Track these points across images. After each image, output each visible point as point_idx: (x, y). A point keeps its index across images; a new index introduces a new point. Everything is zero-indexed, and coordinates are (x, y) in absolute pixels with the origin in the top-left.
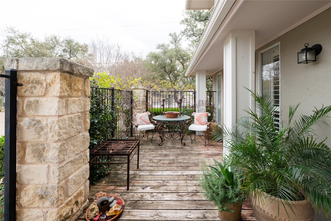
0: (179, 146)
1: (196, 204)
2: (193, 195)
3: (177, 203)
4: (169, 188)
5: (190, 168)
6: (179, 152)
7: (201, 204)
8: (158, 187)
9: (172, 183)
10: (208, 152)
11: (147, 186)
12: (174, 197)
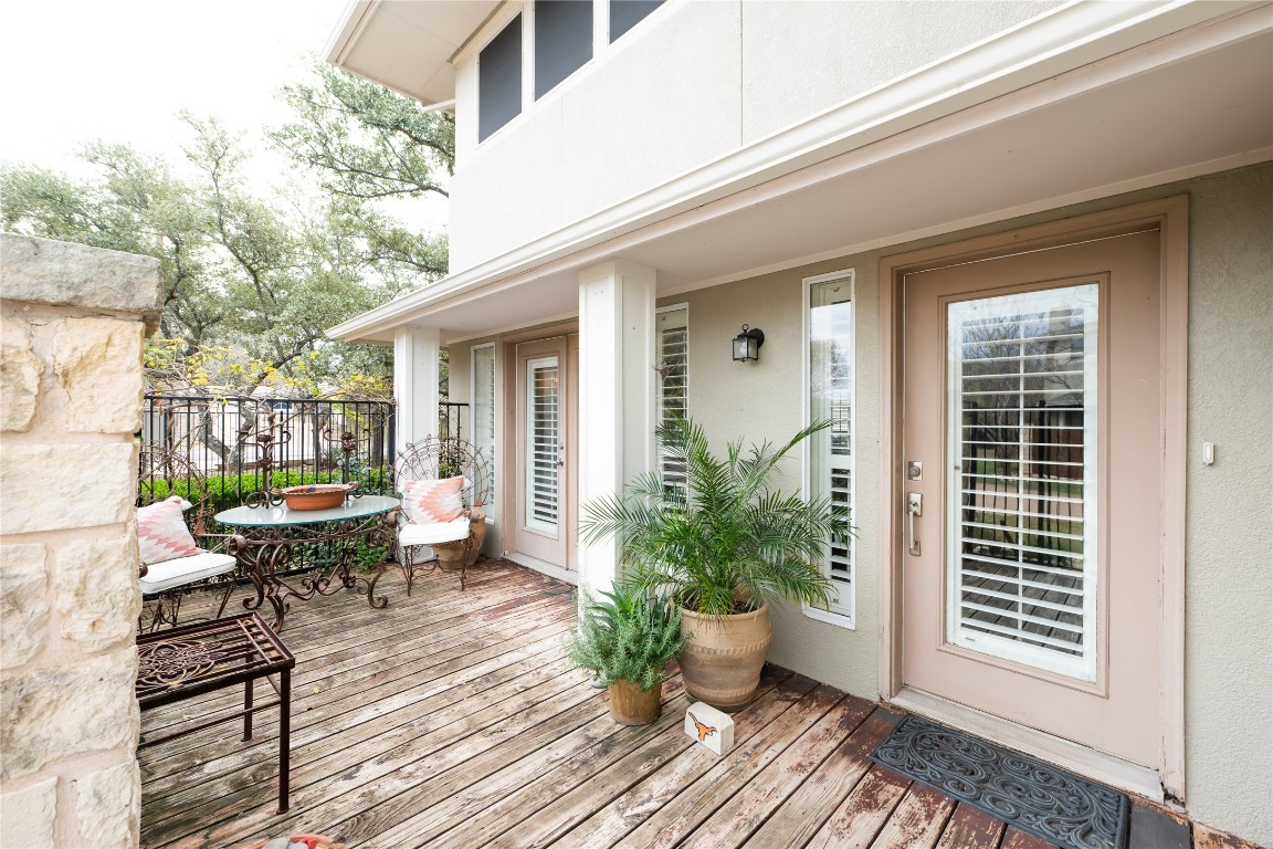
0: (366, 614)
1: (551, 728)
2: (528, 715)
3: (502, 750)
4: (444, 732)
5: (466, 661)
6: (381, 632)
7: (563, 722)
8: (405, 748)
9: (441, 720)
10: (483, 603)
11: (358, 766)
12: (481, 743)
